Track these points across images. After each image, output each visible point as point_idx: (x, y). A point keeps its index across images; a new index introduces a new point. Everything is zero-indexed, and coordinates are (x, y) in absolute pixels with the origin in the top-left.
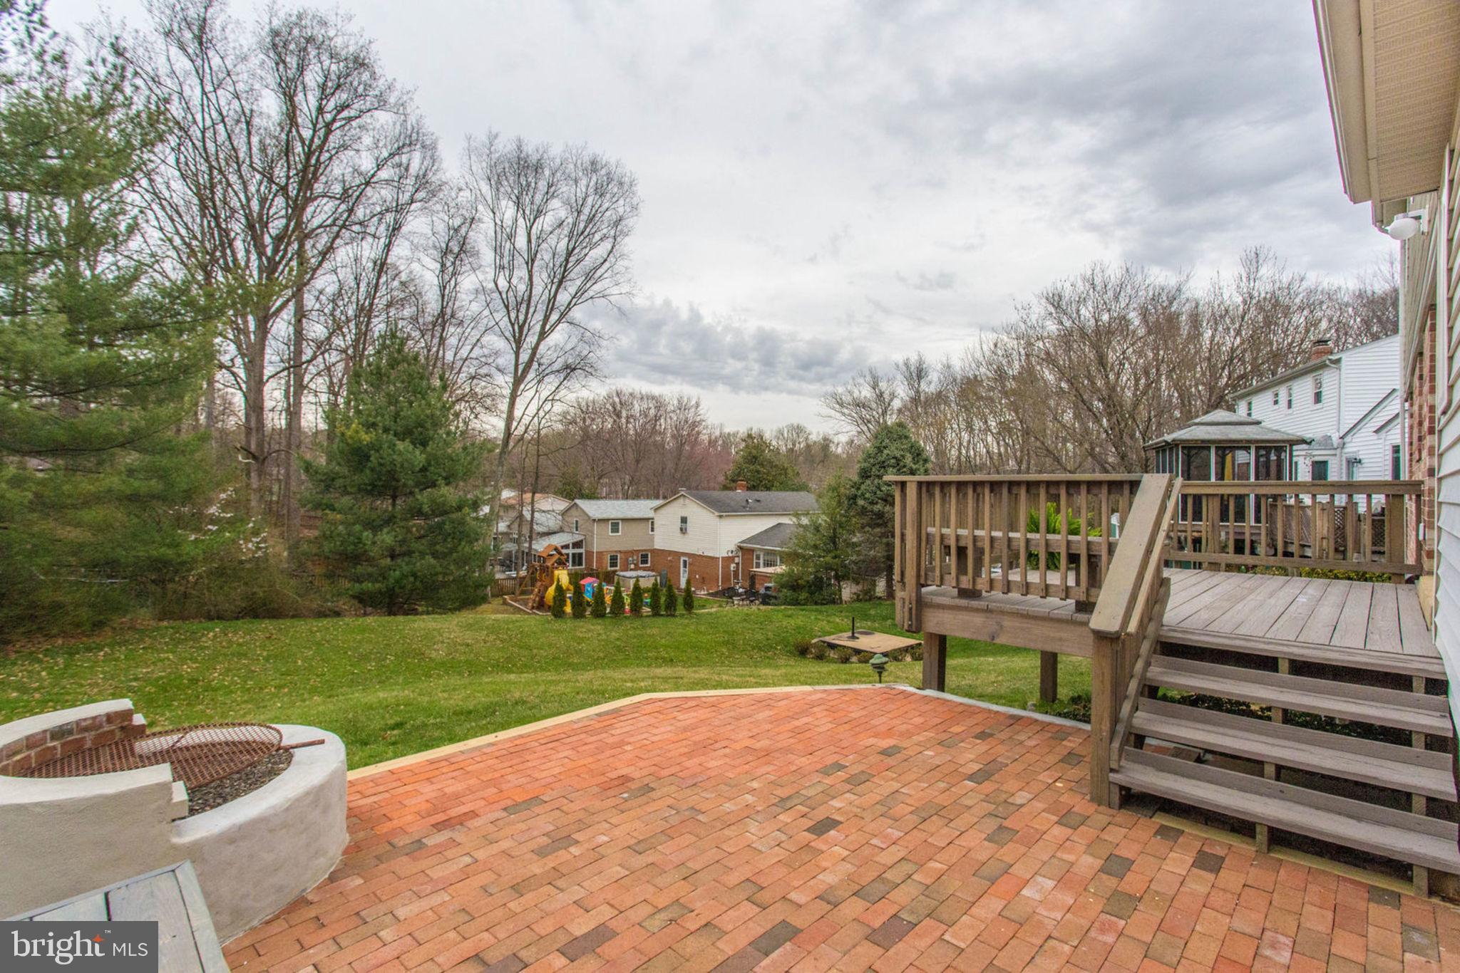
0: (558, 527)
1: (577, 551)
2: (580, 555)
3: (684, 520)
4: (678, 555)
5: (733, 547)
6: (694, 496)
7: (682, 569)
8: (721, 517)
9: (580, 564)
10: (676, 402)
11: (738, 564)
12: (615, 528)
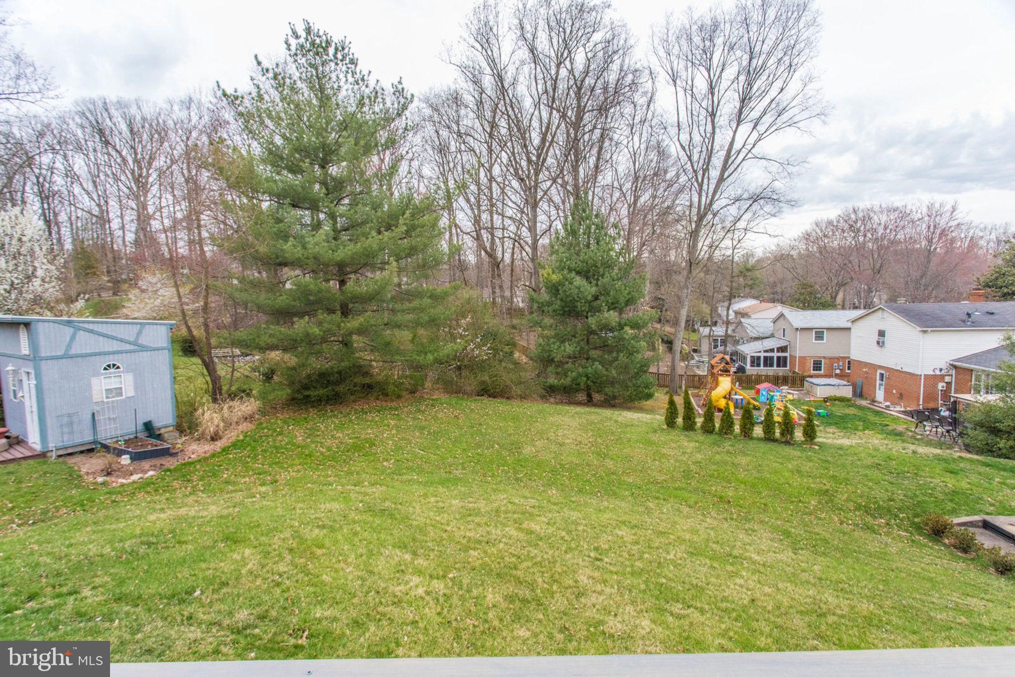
0: (770, 333)
1: (781, 354)
2: (785, 358)
3: (882, 334)
4: (875, 367)
5: (944, 366)
6: (893, 309)
7: (878, 382)
8: (925, 332)
9: (785, 366)
10: (925, 210)
11: (949, 384)
12: (819, 336)
